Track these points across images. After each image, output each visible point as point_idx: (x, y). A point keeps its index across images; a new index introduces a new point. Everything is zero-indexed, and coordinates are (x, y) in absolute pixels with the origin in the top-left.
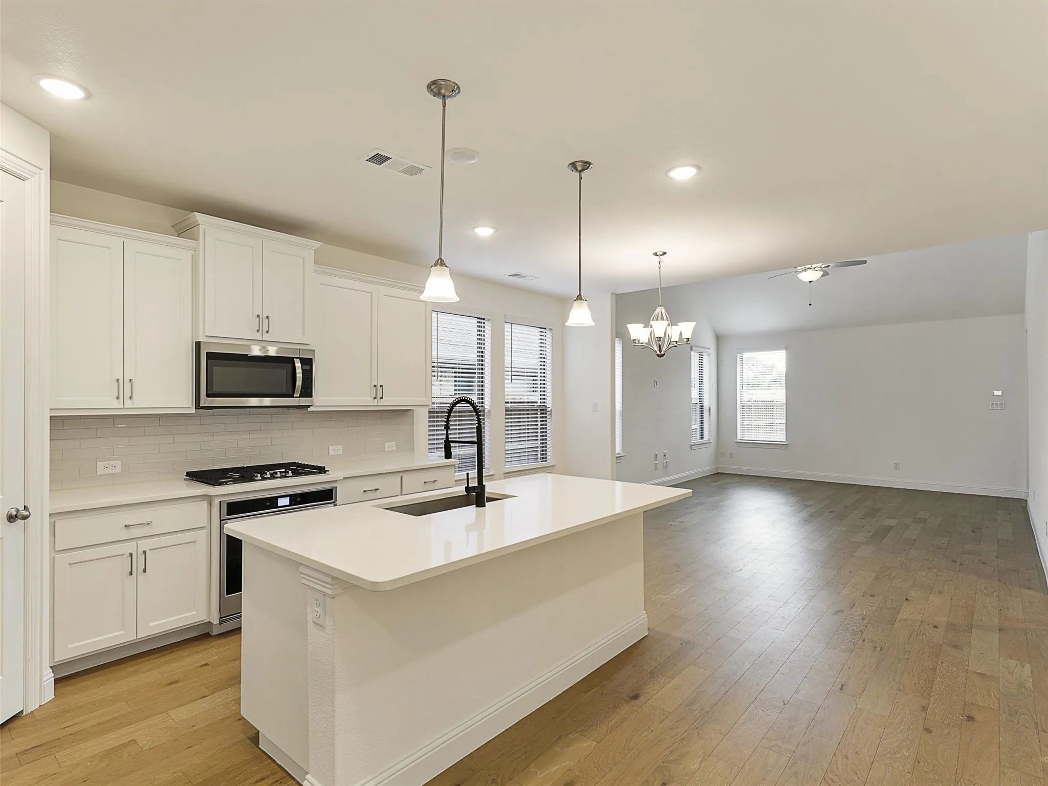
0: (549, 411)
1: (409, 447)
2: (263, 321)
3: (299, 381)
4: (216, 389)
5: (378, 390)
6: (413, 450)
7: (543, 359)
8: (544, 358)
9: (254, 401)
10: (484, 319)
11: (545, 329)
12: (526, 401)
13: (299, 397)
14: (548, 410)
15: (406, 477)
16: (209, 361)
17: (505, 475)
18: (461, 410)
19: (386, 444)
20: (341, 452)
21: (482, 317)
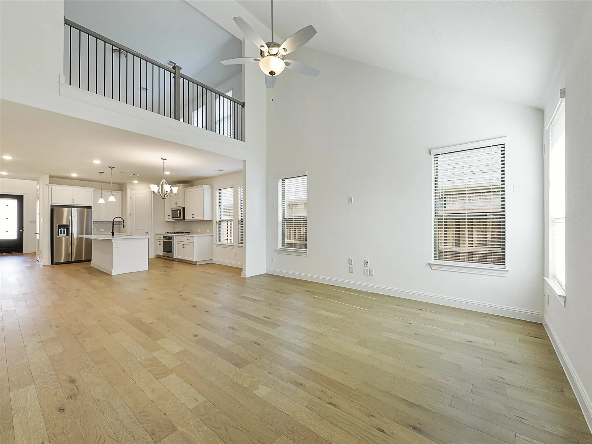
2: (176, 203)
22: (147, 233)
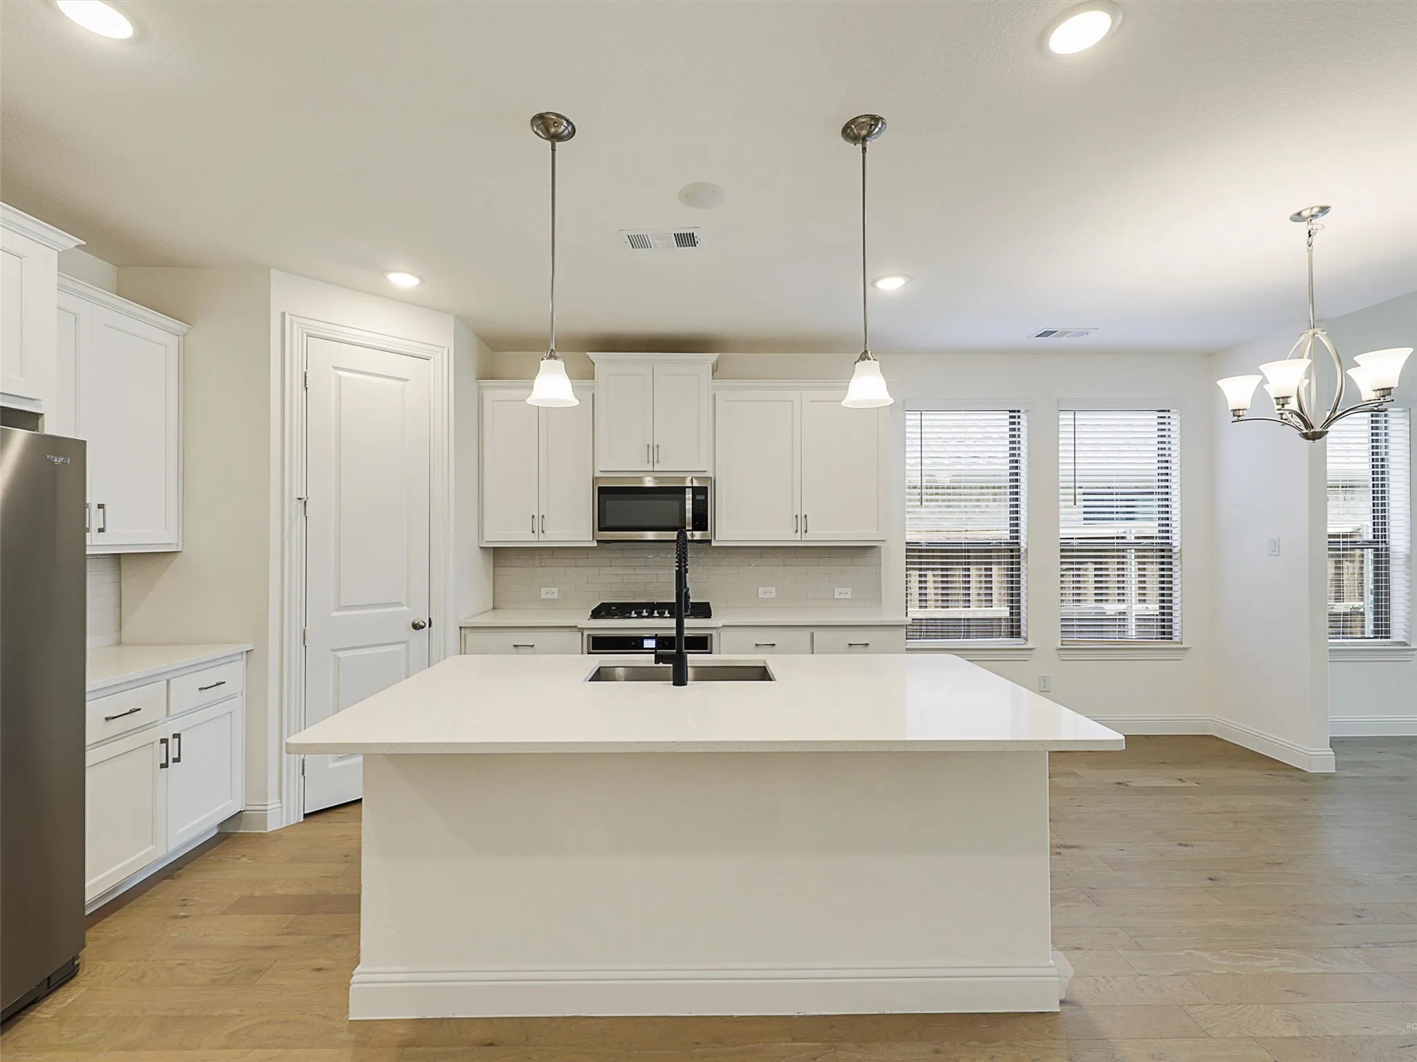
0: (1176, 553)
1: (875, 596)
2: (653, 451)
3: (689, 513)
4: (609, 523)
5: (801, 521)
6: (879, 599)
7: (1165, 463)
8: (1167, 461)
9: (650, 535)
10: (1019, 411)
11: (1169, 411)
12: (1115, 536)
13: (692, 530)
14: (1175, 550)
15: (818, 634)
16: (601, 496)
17: (1059, 652)
18: (967, 548)
19: (837, 590)
20: (774, 595)
21: (1016, 409)
22: (416, 627)
